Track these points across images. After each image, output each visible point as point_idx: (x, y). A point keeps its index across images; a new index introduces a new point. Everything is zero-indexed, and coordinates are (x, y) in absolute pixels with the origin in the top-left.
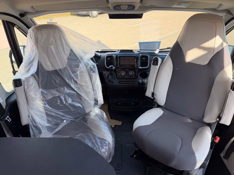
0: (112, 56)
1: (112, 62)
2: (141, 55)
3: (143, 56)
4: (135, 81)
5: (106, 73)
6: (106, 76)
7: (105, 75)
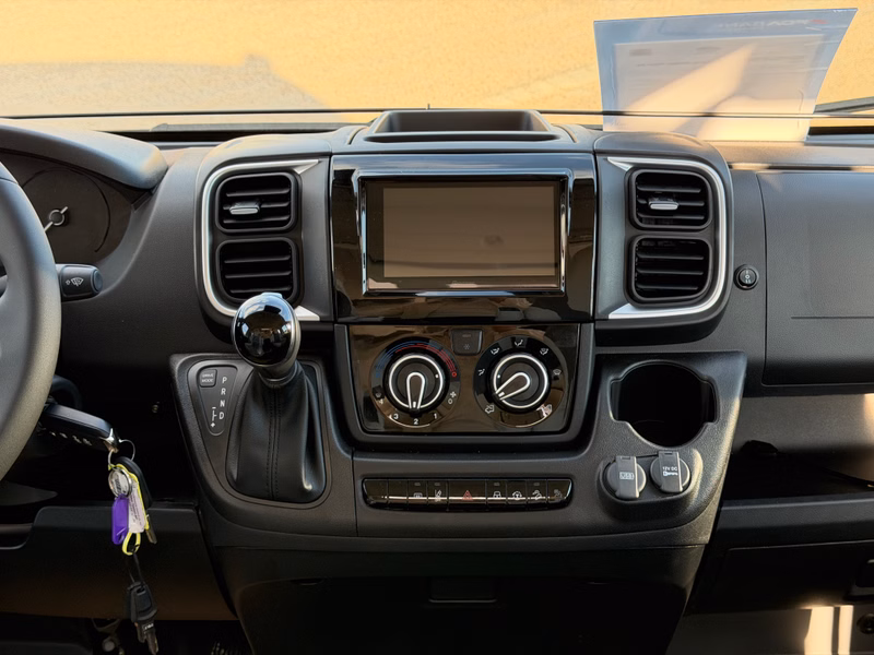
0: (284, 182)
1: (283, 248)
2: (624, 164)
3: (649, 182)
4: (561, 480)
5: (207, 378)
6: (217, 416)
7: (197, 409)
